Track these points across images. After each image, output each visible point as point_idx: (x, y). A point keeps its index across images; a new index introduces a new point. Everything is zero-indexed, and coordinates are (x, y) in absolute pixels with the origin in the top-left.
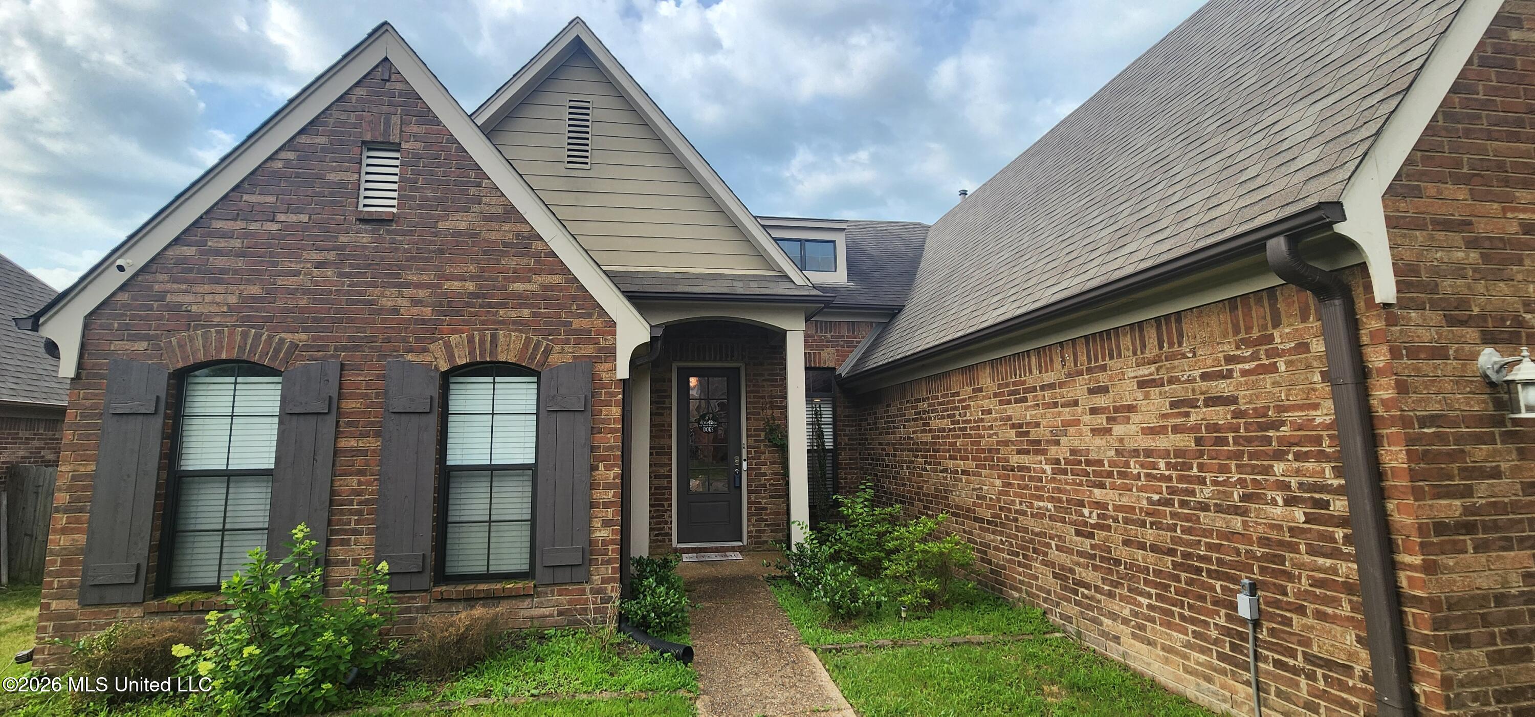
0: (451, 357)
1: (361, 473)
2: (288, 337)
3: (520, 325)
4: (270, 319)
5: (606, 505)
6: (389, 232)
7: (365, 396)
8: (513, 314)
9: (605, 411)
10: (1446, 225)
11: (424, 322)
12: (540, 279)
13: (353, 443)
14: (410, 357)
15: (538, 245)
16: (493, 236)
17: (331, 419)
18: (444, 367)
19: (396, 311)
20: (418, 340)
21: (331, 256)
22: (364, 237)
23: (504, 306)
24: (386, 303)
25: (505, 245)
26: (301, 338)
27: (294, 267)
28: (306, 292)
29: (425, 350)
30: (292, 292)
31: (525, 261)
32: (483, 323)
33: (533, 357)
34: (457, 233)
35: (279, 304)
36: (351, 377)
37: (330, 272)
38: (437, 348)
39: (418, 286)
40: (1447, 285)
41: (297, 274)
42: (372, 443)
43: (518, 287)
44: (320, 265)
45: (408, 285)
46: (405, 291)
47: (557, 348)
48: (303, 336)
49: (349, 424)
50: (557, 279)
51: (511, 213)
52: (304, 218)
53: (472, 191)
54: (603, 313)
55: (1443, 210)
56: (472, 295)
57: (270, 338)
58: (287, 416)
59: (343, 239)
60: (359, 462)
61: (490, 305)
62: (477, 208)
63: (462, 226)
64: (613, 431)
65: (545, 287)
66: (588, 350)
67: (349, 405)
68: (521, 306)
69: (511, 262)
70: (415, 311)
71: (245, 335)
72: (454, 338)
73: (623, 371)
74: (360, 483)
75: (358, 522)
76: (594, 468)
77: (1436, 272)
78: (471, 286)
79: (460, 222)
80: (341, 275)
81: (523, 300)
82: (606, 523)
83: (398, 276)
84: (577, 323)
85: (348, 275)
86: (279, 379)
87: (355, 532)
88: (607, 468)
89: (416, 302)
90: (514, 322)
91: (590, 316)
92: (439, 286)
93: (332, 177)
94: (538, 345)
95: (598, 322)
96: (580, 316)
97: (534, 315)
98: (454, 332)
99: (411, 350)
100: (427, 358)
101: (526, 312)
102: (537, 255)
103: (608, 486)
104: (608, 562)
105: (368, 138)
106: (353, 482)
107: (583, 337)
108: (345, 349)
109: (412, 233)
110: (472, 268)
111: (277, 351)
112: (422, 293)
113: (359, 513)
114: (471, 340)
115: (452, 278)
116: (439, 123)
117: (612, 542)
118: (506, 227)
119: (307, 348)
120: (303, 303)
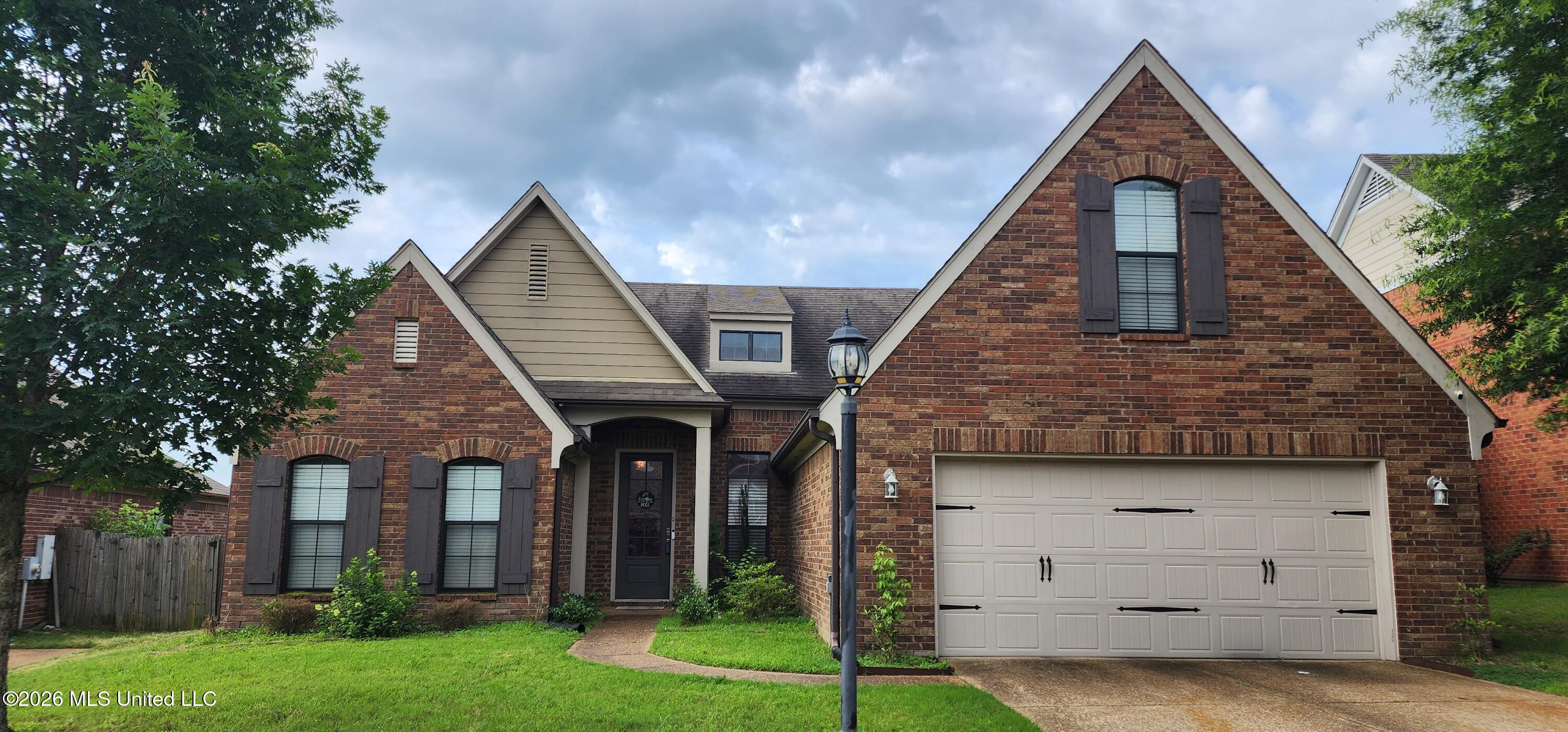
0: (449, 453)
1: (396, 524)
2: (353, 441)
3: (491, 434)
4: (342, 430)
5: (542, 548)
6: (412, 375)
7: (398, 478)
8: (488, 427)
9: (543, 488)
10: (880, 415)
11: (433, 432)
12: (505, 404)
13: (391, 506)
14: (424, 454)
15: (502, 382)
16: (476, 377)
17: (379, 491)
18: (445, 460)
19: (416, 425)
20: (429, 443)
21: (378, 391)
22: (398, 379)
23: (482, 421)
24: (410, 419)
25: (483, 382)
26: (361, 441)
27: (356, 398)
28: (363, 413)
29: (434, 449)
30: (356, 413)
31: (496, 392)
32: (469, 432)
33: (499, 454)
34: (453, 375)
35: (348, 421)
36: (390, 466)
37: (377, 401)
38: (441, 448)
39: (430, 409)
40: (874, 442)
41: (358, 402)
42: (402, 506)
43: (491, 409)
44: (372, 396)
45: (423, 409)
46: (422, 412)
47: (515, 448)
48: (362, 441)
49: (389, 494)
50: (515, 404)
51: (487, 362)
52: (362, 367)
53: (463, 347)
54: (544, 426)
55: (878, 409)
56: (462, 415)
57: (343, 442)
58: (354, 489)
59: (385, 380)
60: (395, 516)
61: (473, 421)
62: (466, 359)
63: (456, 371)
64: (548, 501)
65: (508, 410)
66: (534, 450)
67: (390, 482)
68: (492, 422)
69: (487, 393)
70: (427, 424)
71: (329, 439)
72: (451, 442)
73: (555, 464)
74: (395, 530)
75: (394, 553)
76: (536, 524)
77: (871, 436)
78: (461, 409)
79: (455, 368)
80: (383, 402)
81: (494, 418)
82: (542, 559)
83: (418, 403)
84: (527, 433)
85: (388, 403)
86: (348, 466)
87: (392, 559)
88: (544, 525)
89: (429, 420)
90: (488, 432)
91: (536, 428)
92: (442, 409)
93: (378, 341)
94: (503, 445)
95: (541, 432)
96: (530, 428)
97: (501, 427)
98: (451, 438)
99: (425, 449)
100: (434, 454)
101: (496, 426)
102: (503, 389)
103: (544, 536)
104: (543, 583)
105: (399, 315)
106: (391, 529)
107: (531, 441)
108: (386, 448)
109: (426, 375)
110: (463, 398)
111: (347, 449)
112: (432, 414)
113: (394, 548)
114: (461, 443)
115: (450, 404)
116: (442, 303)
117: (546, 570)
118: (484, 371)
119: (364, 447)
120: (362, 421)
